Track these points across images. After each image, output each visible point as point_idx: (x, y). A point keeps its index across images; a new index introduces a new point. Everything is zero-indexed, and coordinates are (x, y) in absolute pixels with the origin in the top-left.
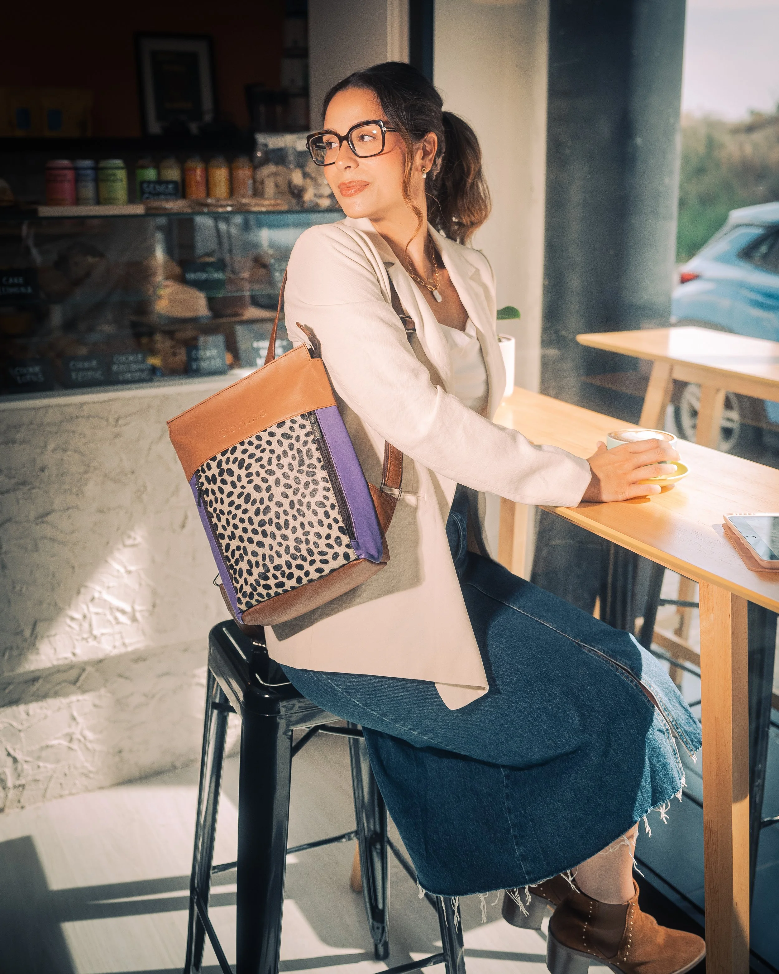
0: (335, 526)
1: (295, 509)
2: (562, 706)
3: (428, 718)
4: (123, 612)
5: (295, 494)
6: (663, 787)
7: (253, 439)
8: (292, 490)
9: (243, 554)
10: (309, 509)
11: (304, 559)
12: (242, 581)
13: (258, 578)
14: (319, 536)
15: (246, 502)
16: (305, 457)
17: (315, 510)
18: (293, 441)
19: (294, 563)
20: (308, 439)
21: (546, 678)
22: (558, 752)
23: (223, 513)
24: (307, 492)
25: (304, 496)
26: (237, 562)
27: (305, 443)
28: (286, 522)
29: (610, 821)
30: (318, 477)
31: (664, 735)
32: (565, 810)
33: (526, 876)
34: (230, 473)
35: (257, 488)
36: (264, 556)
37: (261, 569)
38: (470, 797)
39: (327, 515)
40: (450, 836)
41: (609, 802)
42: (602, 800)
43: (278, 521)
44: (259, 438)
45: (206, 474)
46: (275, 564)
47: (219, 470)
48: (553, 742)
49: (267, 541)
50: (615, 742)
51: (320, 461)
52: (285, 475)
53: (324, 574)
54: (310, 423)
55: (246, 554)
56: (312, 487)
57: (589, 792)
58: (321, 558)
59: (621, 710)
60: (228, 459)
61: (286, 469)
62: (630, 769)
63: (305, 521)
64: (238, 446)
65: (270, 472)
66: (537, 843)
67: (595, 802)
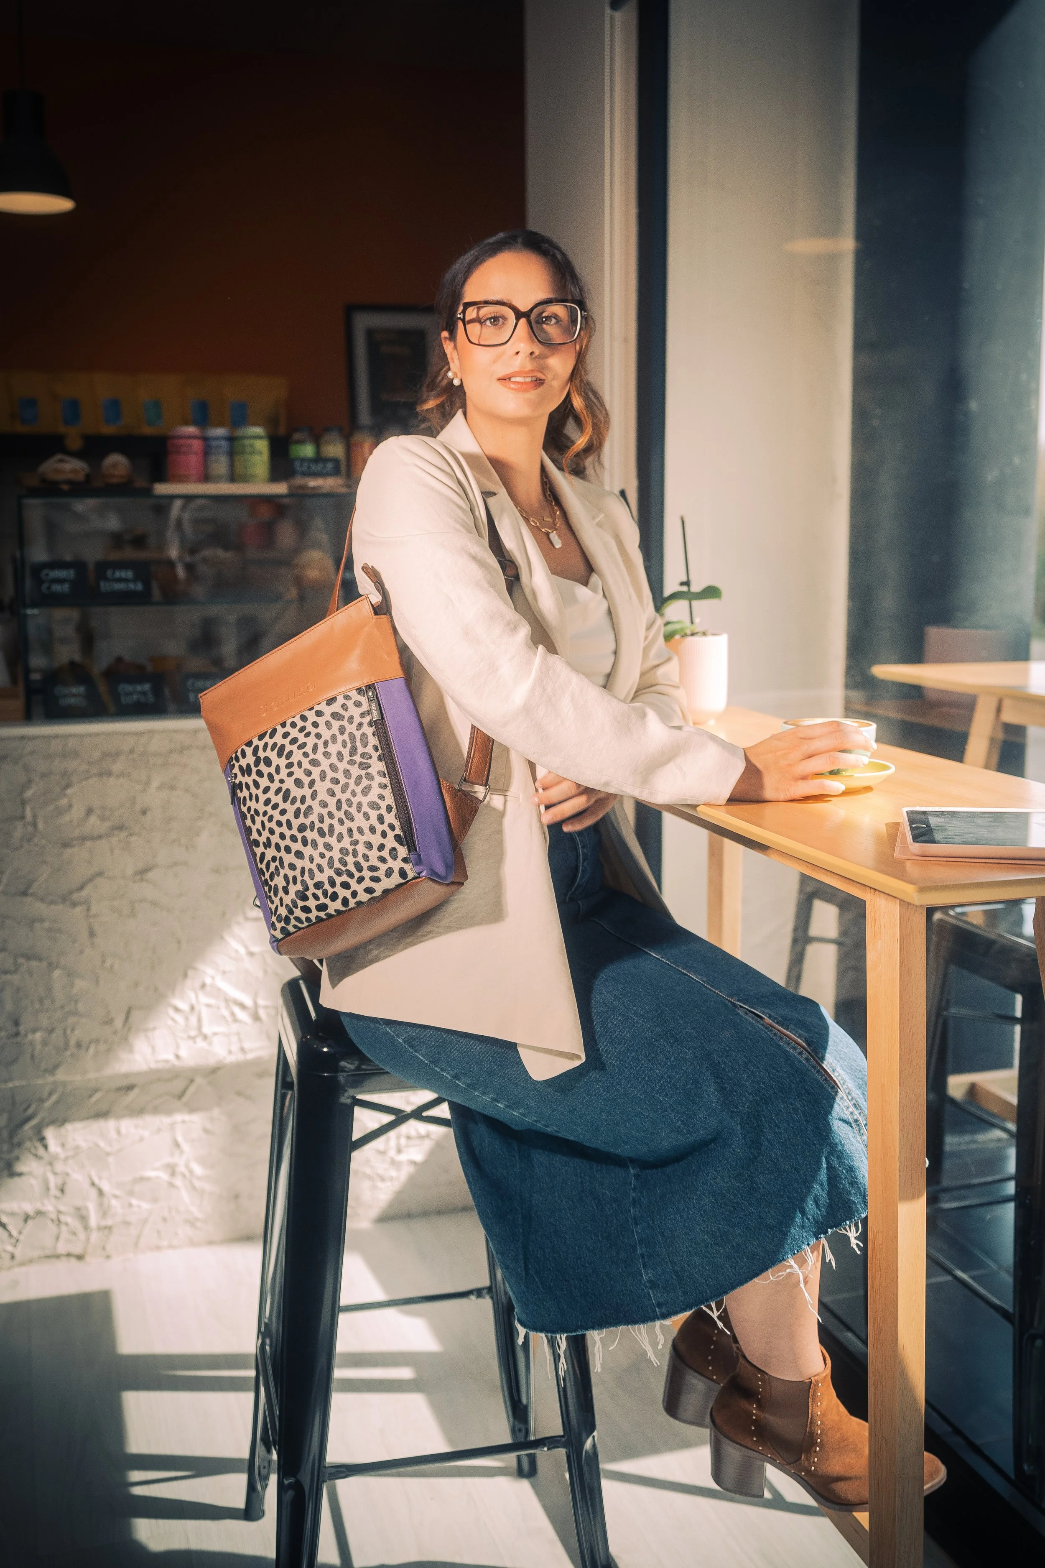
0: (391, 834)
1: (343, 810)
2: (692, 1074)
3: (514, 1084)
4: (242, 1006)
5: (343, 791)
6: (850, 1200)
7: (297, 720)
8: (340, 785)
9: (279, 867)
10: (359, 811)
11: (351, 875)
12: (277, 901)
13: (294, 897)
14: (369, 846)
15: (285, 799)
16: (358, 744)
17: (367, 813)
18: (345, 723)
19: (338, 880)
20: (363, 721)
21: (673, 1037)
22: (692, 1138)
23: (258, 814)
24: (358, 790)
25: (354, 794)
26: (272, 878)
27: (360, 725)
28: (331, 826)
29: (768, 1237)
30: (373, 771)
31: (851, 1128)
32: (703, 1220)
33: (657, 1309)
34: (268, 762)
35: (298, 783)
36: (303, 870)
37: (299, 887)
38: (589, 1203)
39: (381, 819)
40: (560, 1254)
41: (765, 1212)
42: (754, 1209)
43: (321, 825)
44: (304, 718)
45: (240, 763)
46: (316, 880)
47: (255, 758)
48: (684, 1124)
49: (308, 851)
50: (770, 1128)
51: (376, 749)
52: (333, 767)
53: (374, 895)
54: (367, 700)
55: (283, 867)
56: (365, 782)
57: (735, 1195)
58: (371, 874)
59: (779, 1087)
60: (266, 745)
61: (334, 759)
62: (796, 1170)
63: (354, 826)
64: (279, 727)
65: (315, 763)
66: (669, 1264)
67: (744, 1210)
